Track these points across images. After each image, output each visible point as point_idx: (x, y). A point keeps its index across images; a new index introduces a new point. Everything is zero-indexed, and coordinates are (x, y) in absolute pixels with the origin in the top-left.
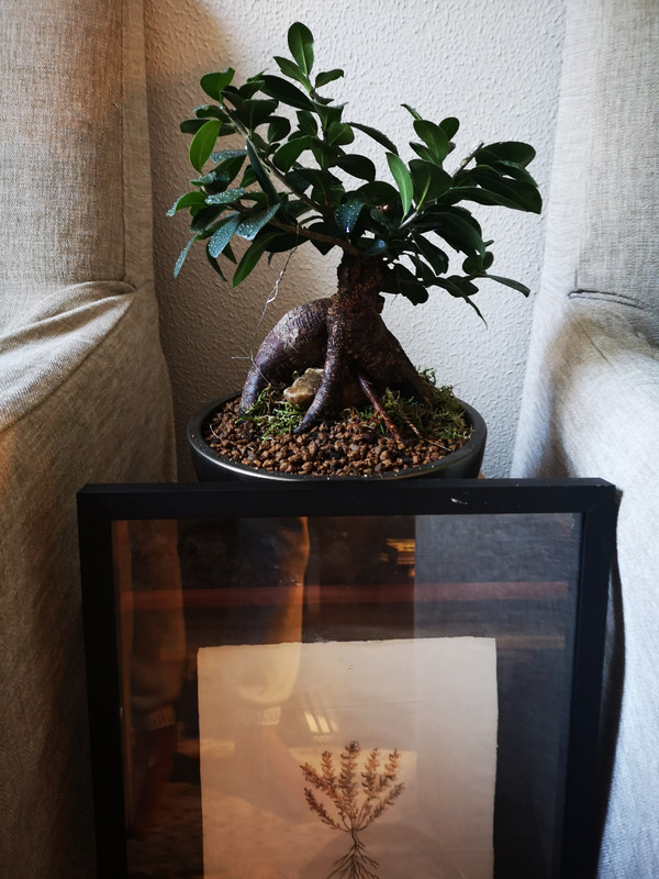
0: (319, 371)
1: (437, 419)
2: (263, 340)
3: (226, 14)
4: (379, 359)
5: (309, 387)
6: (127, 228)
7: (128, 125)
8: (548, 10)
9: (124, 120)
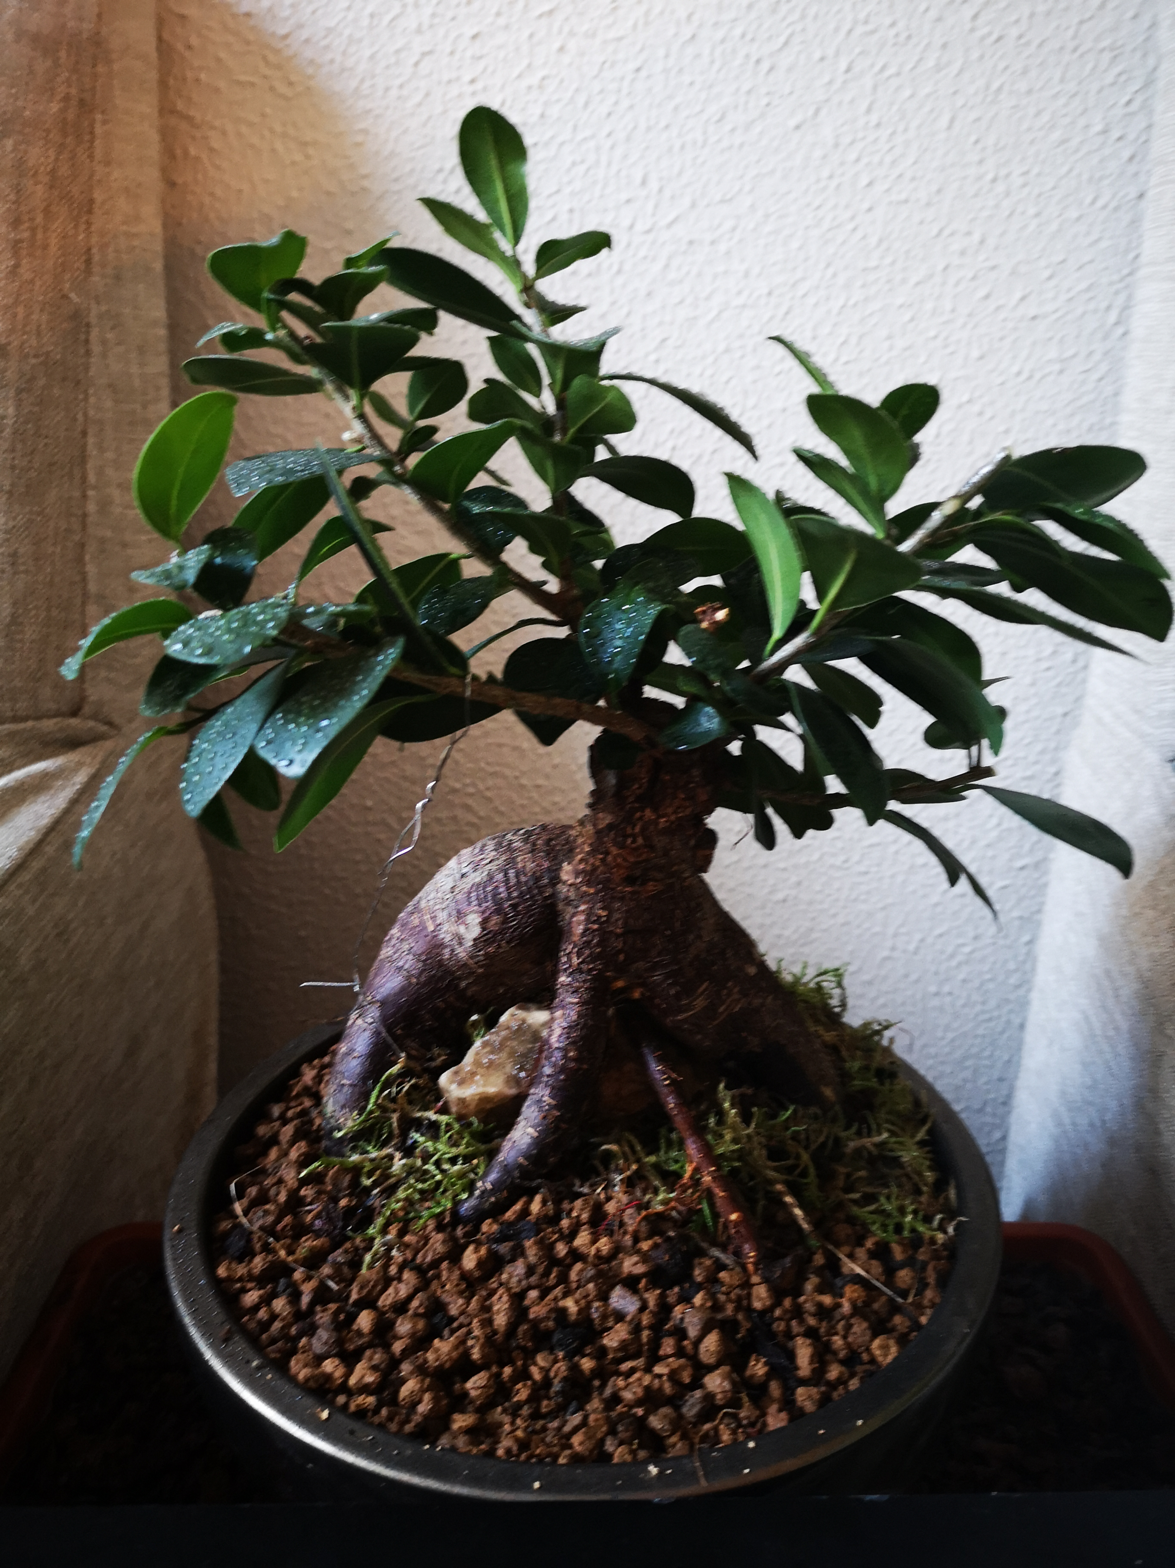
0: (538, 1017)
1: (858, 1151)
2: (392, 921)
3: (353, 84)
4: (700, 1003)
5: (511, 1069)
6: (92, 587)
7: (104, 342)
8: (1110, 78)
9: (95, 333)
